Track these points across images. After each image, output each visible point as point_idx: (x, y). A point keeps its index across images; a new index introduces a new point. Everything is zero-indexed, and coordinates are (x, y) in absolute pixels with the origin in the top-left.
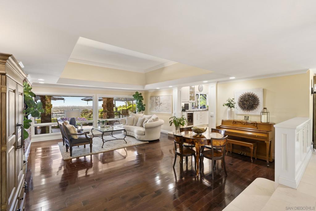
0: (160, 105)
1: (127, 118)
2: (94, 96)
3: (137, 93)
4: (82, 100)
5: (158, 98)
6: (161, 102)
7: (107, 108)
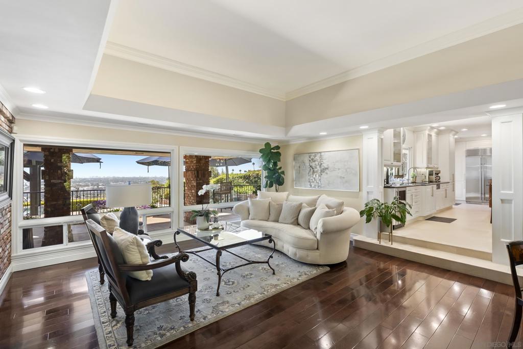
0: (323, 170)
1: (253, 203)
2: (173, 150)
3: (268, 145)
4: (138, 162)
5: (317, 157)
6: (325, 165)
7: (197, 180)
